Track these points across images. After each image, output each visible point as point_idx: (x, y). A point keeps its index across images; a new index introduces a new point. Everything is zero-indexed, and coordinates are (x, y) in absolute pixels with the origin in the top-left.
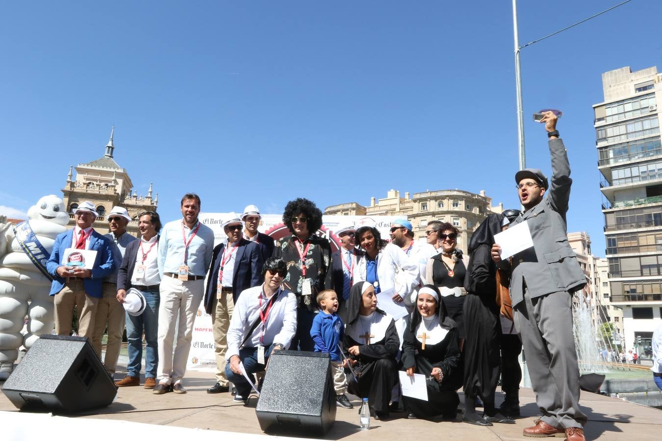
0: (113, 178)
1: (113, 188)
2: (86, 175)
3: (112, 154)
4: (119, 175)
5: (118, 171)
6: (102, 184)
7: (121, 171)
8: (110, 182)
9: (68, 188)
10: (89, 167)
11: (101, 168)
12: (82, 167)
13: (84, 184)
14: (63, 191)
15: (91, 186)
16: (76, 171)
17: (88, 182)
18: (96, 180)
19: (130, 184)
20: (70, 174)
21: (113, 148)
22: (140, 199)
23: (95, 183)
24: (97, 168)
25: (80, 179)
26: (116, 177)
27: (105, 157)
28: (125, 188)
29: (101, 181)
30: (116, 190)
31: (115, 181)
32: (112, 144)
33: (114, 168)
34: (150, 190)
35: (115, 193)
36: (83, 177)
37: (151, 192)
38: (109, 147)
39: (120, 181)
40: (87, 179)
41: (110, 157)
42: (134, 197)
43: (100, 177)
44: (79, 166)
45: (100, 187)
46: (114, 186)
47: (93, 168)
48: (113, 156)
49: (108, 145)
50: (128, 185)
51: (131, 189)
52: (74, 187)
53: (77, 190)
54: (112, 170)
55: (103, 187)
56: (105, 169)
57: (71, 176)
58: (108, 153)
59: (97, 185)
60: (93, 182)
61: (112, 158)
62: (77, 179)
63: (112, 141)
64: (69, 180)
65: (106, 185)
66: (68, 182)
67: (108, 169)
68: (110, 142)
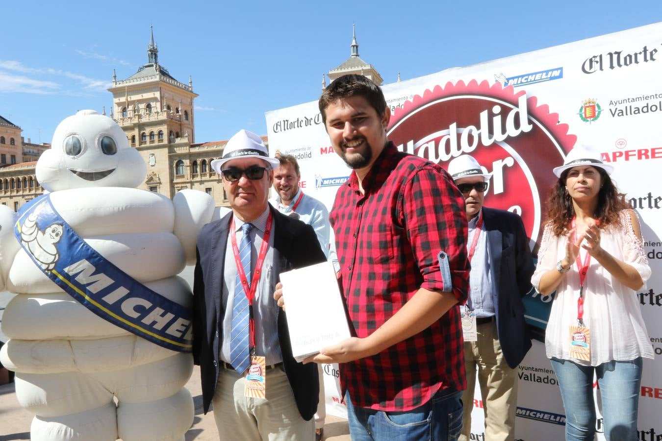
3: (357, 52)
5: (364, 68)
7: (368, 67)
11: (350, 70)
12: (333, 73)
19: (380, 79)
20: (323, 82)
21: (357, 47)
24: (346, 70)
27: (352, 57)
32: (356, 43)
33: (362, 67)
38: (354, 46)
41: (356, 56)
44: (330, 73)
47: (343, 71)
48: (359, 53)
49: (353, 44)
54: (360, 68)
56: (353, 69)
58: (354, 52)
61: (358, 56)
63: (355, 39)
67: (356, 69)
68: (354, 41)
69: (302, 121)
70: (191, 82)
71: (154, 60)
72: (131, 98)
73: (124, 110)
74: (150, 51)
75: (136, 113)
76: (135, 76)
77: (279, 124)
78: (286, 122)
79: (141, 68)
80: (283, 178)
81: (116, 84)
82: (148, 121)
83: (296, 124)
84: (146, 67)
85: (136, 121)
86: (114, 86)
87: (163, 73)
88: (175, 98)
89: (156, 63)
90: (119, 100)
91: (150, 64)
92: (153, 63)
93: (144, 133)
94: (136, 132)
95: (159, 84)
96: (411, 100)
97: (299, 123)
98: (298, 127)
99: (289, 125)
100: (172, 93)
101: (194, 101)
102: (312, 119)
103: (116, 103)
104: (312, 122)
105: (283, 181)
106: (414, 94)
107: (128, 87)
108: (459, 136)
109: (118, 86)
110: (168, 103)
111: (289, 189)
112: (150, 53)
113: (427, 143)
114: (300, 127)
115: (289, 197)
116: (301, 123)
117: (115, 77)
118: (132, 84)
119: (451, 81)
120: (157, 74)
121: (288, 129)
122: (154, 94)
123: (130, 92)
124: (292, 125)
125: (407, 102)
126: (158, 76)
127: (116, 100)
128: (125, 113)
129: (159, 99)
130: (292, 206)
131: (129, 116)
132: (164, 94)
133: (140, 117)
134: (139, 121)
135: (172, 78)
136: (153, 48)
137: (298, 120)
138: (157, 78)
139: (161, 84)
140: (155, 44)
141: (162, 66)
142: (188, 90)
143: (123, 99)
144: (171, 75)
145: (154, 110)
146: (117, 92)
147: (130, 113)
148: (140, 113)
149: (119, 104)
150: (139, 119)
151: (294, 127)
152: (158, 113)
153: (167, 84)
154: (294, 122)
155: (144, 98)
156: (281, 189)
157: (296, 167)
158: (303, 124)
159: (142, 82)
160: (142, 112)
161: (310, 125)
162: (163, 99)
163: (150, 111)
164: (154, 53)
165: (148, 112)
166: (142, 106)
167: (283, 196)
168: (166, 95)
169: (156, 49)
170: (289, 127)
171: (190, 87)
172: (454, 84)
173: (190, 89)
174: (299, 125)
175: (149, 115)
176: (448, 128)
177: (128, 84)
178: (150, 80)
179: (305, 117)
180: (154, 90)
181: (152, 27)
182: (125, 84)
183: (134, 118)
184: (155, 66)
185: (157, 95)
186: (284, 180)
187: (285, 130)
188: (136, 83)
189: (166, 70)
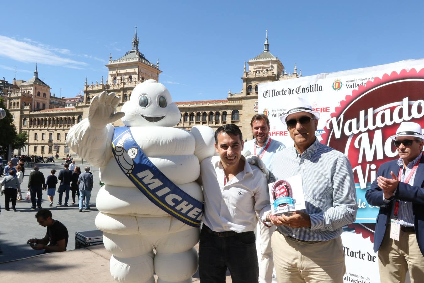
0: (271, 65)
1: (271, 71)
2: (254, 66)
3: (268, 49)
4: (274, 62)
5: (272, 59)
6: (264, 70)
7: (275, 59)
8: (269, 67)
9: (245, 76)
10: (256, 61)
11: (263, 60)
12: (251, 61)
13: (254, 72)
14: (242, 79)
15: (258, 72)
16: (249, 65)
17: (256, 70)
18: (260, 68)
21: (268, 45)
22: (289, 76)
23: (260, 70)
24: (260, 60)
25: (251, 69)
26: (272, 64)
27: (265, 51)
28: (279, 70)
29: (263, 68)
30: (273, 72)
31: (272, 67)
32: (268, 42)
33: (271, 58)
34: (295, 69)
35: (273, 75)
36: (253, 68)
37: (296, 70)
38: (266, 45)
39: (275, 66)
40: (255, 69)
41: (267, 51)
42: (286, 75)
43: (262, 65)
44: (249, 61)
45: (263, 72)
46: (272, 70)
47: (258, 60)
48: (269, 50)
49: (265, 44)
50: (281, 68)
51: (283, 70)
52: (248, 75)
53: (250, 76)
54: (269, 59)
55: (265, 72)
56: (265, 60)
57: (245, 68)
58: (266, 48)
59: (261, 71)
60: (259, 70)
62: (249, 70)
63: (267, 40)
64: (245, 71)
65: (267, 70)
66: (244, 72)
67: (267, 60)
68: (266, 41)
69: (286, 91)
70: (158, 63)
71: (136, 48)
72: (119, 72)
73: (115, 79)
74: (134, 42)
75: (122, 81)
76: (123, 58)
77: (268, 92)
78: (274, 91)
79: (128, 53)
80: (260, 129)
81: (111, 62)
82: (129, 86)
83: (281, 93)
84: (131, 52)
85: (122, 86)
86: (110, 63)
87: (141, 56)
88: (147, 73)
89: (137, 50)
90: (112, 72)
91: (133, 50)
92: (135, 50)
93: (126, 94)
94: (121, 93)
95: (138, 63)
96: (373, 81)
97: (284, 92)
98: (283, 94)
99: (275, 93)
100: (146, 70)
101: (159, 75)
102: (294, 90)
103: (110, 74)
104: (294, 92)
105: (259, 131)
106: (375, 76)
107: (118, 64)
108: (410, 107)
109: (112, 63)
110: (143, 76)
111: (263, 135)
112: (134, 43)
113: (384, 110)
114: (284, 95)
115: (263, 141)
116: (285, 92)
117: (111, 58)
118: (121, 62)
119: (405, 69)
120: (137, 57)
121: (275, 96)
122: (134, 70)
123: (119, 67)
124: (278, 93)
125: (369, 82)
126: (138, 59)
127: (110, 72)
128: (115, 81)
129: (137, 73)
130: (265, 147)
131: (117, 83)
132: (141, 70)
133: (124, 84)
134: (124, 86)
135: (146, 60)
136: (136, 41)
137: (283, 90)
138: (137, 60)
139: (140, 64)
140: (137, 38)
141: (140, 52)
142: (156, 68)
143: (114, 72)
144: (146, 58)
145: (133, 80)
146: (111, 68)
147: (118, 81)
148: (125, 81)
149: (112, 75)
150: (124, 85)
151: (280, 95)
152: (136, 82)
153: (143, 64)
154: (280, 91)
155: (128, 72)
156: (258, 136)
157: (268, 122)
158: (287, 93)
159: (128, 61)
160: (126, 81)
161: (292, 93)
162: (140, 73)
163: (131, 81)
164: (136, 44)
165: (130, 81)
166: (126, 77)
167: (259, 140)
168: (142, 71)
169: (138, 41)
170: (276, 94)
171: (157, 66)
172: (408, 71)
173: (157, 67)
174: (284, 94)
175: (131, 83)
176: (402, 100)
177: (119, 63)
178: (132, 61)
179: (289, 89)
180: (134, 67)
181: (136, 27)
182: (116, 63)
183: (120, 84)
184: (136, 52)
185: (136, 70)
186: (261, 130)
187: (272, 96)
188: (123, 62)
189: (143, 55)
